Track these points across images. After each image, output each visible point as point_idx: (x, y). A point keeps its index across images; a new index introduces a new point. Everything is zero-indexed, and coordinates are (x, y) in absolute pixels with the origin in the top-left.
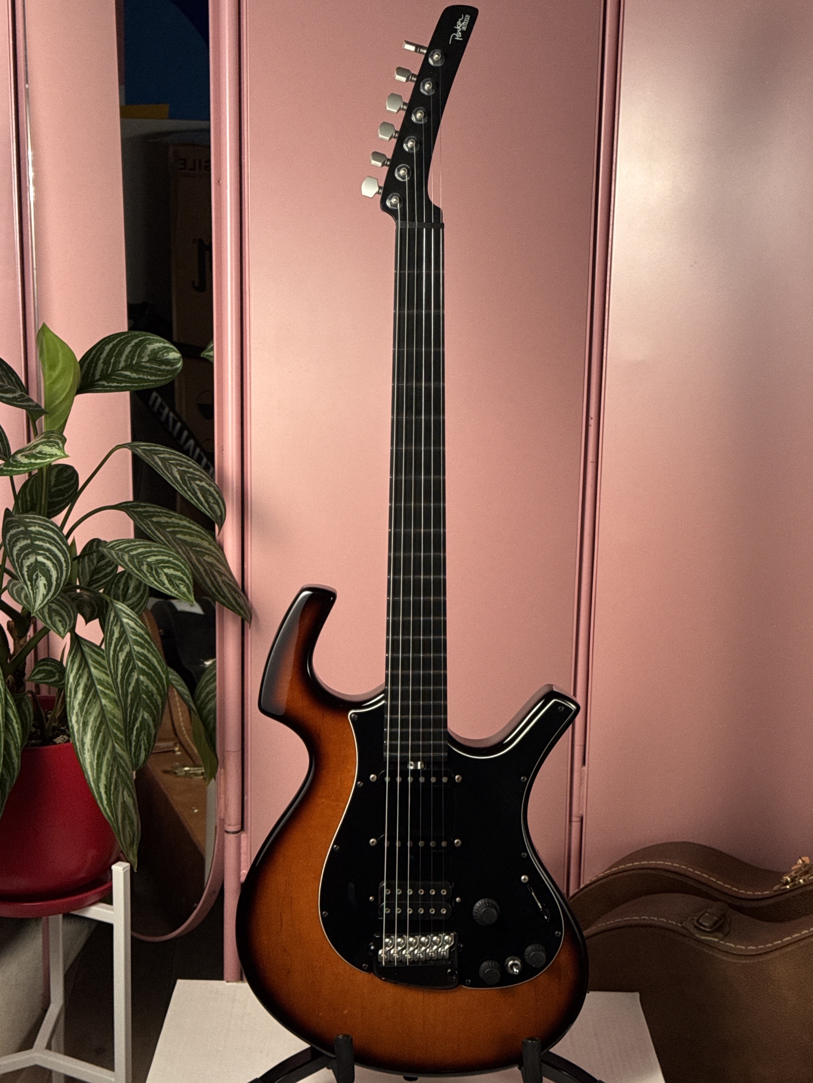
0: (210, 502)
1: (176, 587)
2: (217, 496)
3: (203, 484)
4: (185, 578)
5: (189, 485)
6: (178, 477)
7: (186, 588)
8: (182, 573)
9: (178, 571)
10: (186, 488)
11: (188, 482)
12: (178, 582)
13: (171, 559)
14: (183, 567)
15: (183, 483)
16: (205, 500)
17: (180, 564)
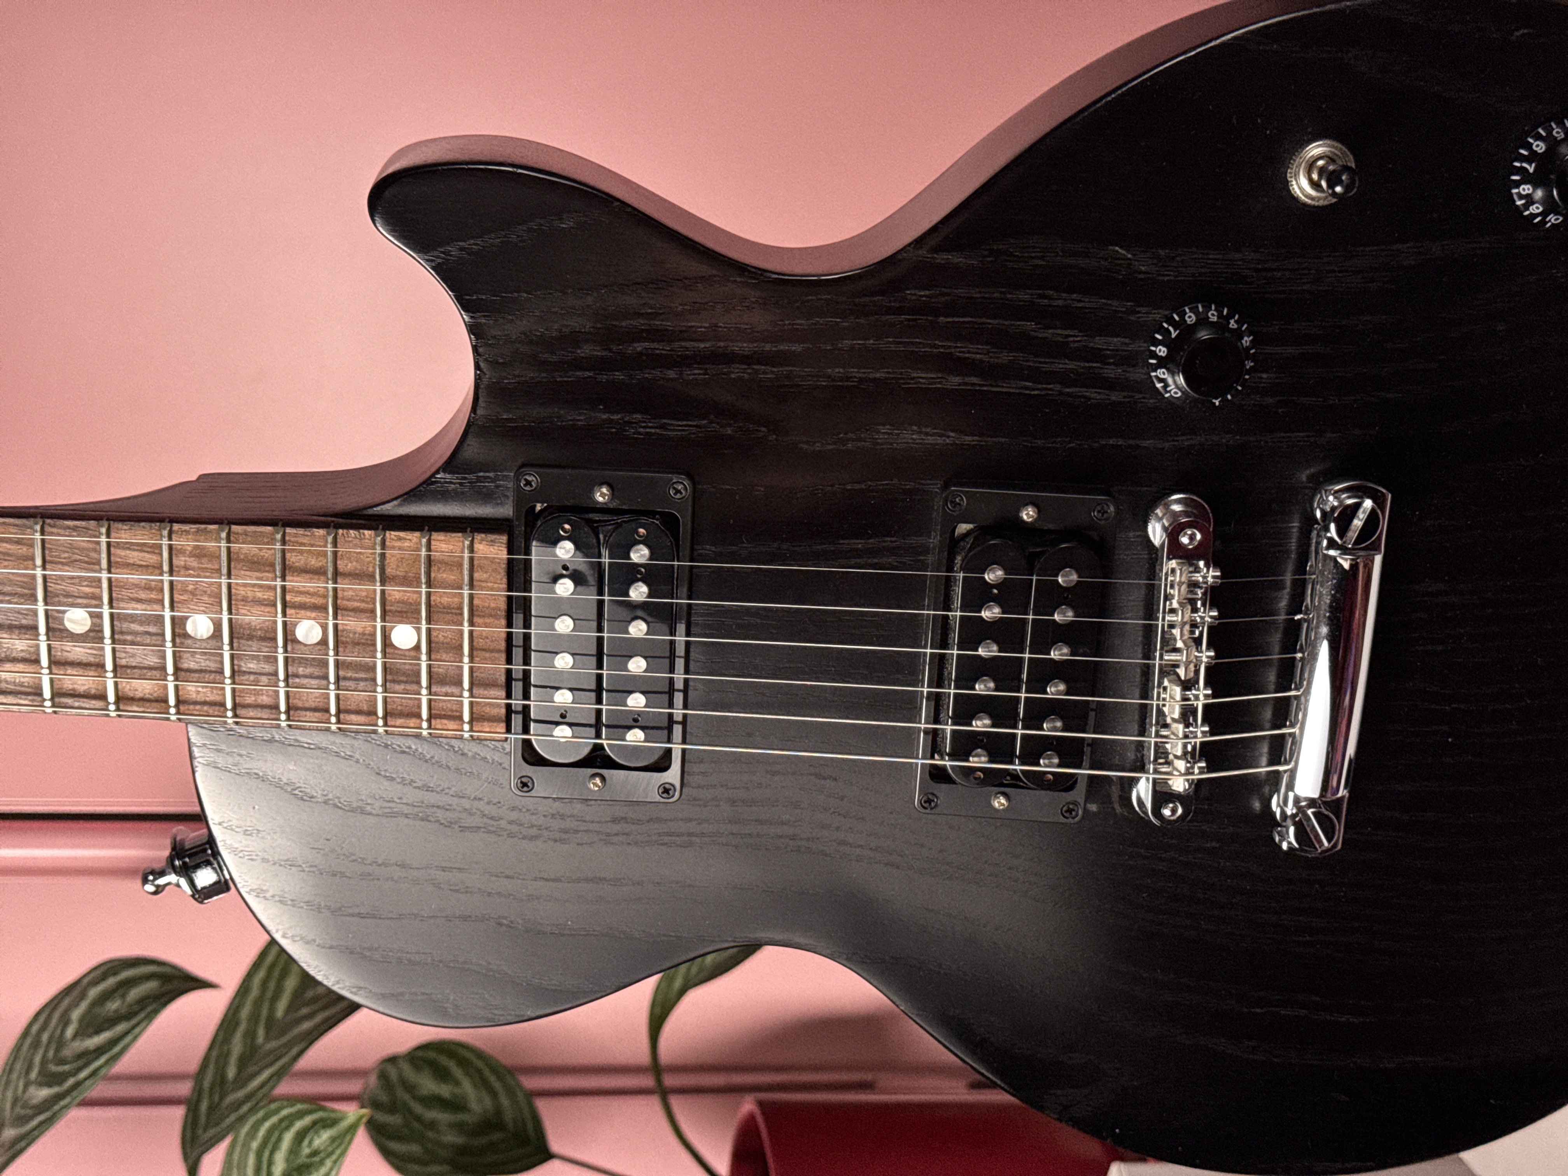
0: (116, 1011)
1: (317, 1159)
2: (111, 981)
3: (76, 1015)
4: (299, 1125)
5: (67, 1068)
6: (44, 1093)
7: (322, 1132)
8: (287, 1128)
9: (279, 1139)
10: (71, 1081)
11: (60, 1069)
12: (306, 1151)
13: (255, 1145)
14: (274, 1119)
15: (60, 1083)
16: (108, 1029)
17: (267, 1125)
